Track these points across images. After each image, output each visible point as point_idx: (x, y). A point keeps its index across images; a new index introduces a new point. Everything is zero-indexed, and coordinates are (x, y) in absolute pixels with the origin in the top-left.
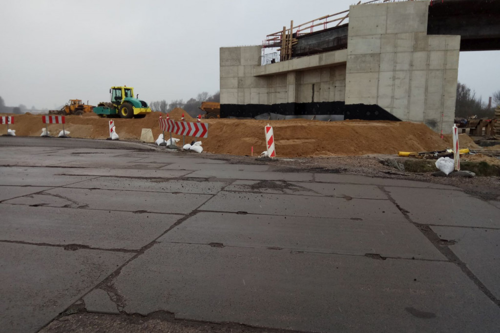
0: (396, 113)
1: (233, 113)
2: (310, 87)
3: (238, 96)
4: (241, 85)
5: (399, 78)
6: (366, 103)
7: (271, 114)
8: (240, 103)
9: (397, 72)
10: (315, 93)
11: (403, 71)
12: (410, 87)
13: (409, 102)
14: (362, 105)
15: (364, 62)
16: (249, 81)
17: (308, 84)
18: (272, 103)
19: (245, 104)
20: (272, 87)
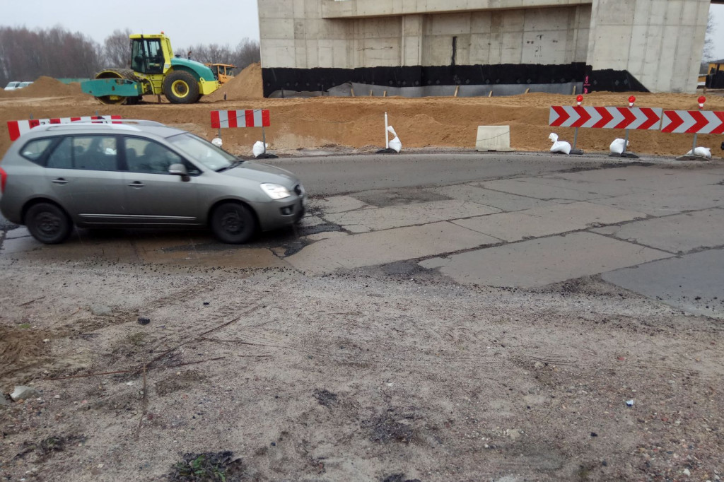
0: (646, 82)
1: (288, 84)
2: (448, 41)
3: (296, 53)
4: (299, 33)
5: (652, 35)
6: (615, 68)
7: (354, 84)
8: (299, 67)
9: (651, 27)
10: (459, 51)
11: (656, 25)
12: (661, 48)
13: (658, 68)
14: (610, 71)
15: (618, 10)
16: (316, 26)
17: (442, 36)
18: (354, 65)
19: (310, 68)
20: (354, 39)
